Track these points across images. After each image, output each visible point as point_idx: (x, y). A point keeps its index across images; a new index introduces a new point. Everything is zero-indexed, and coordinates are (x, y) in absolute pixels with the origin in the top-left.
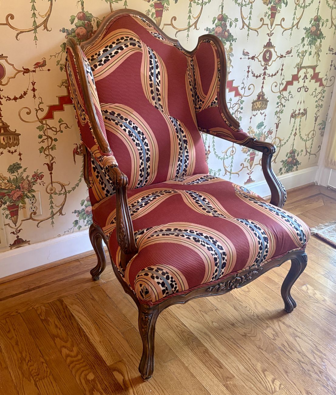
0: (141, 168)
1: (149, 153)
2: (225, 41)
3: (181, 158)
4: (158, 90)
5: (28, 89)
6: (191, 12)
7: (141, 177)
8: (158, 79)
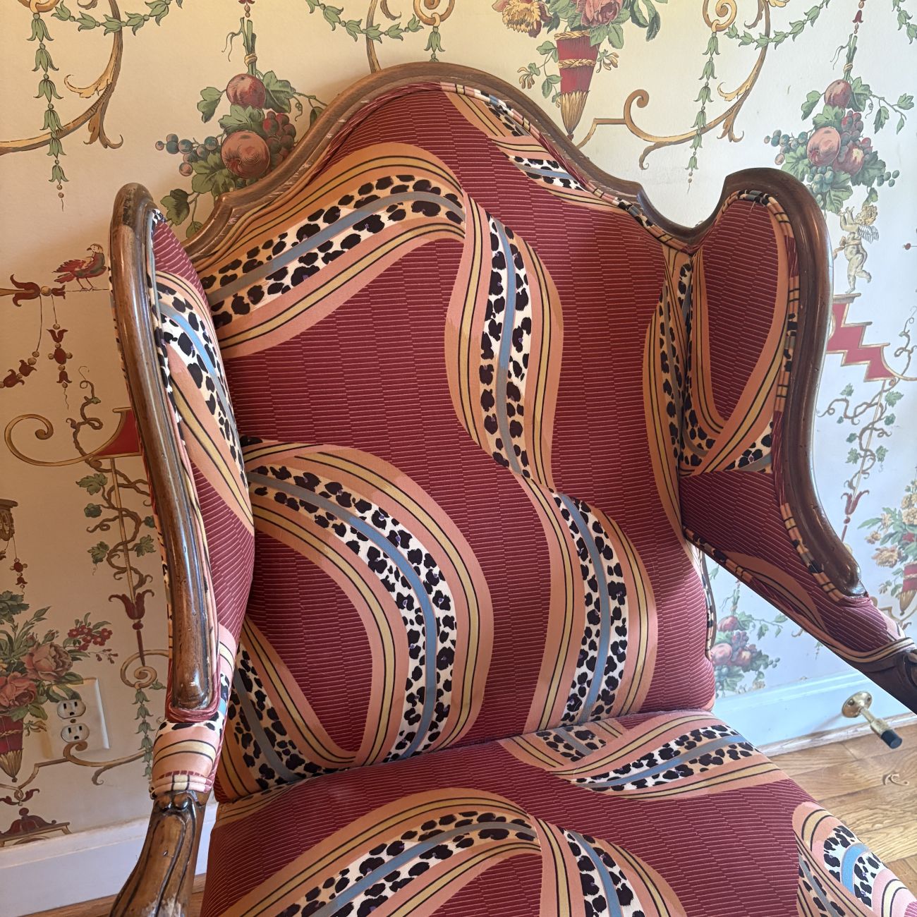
0: (414, 690)
1: (453, 634)
2: (850, 184)
3: (592, 653)
4: (513, 391)
5: (36, 354)
6: (712, 73)
7: (411, 723)
8: (519, 349)
